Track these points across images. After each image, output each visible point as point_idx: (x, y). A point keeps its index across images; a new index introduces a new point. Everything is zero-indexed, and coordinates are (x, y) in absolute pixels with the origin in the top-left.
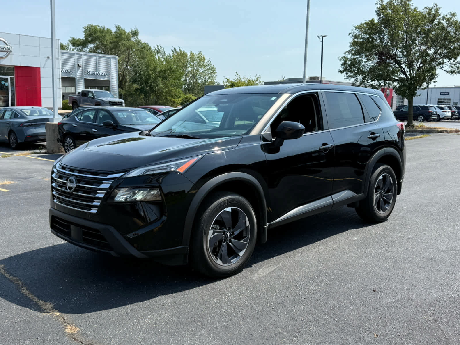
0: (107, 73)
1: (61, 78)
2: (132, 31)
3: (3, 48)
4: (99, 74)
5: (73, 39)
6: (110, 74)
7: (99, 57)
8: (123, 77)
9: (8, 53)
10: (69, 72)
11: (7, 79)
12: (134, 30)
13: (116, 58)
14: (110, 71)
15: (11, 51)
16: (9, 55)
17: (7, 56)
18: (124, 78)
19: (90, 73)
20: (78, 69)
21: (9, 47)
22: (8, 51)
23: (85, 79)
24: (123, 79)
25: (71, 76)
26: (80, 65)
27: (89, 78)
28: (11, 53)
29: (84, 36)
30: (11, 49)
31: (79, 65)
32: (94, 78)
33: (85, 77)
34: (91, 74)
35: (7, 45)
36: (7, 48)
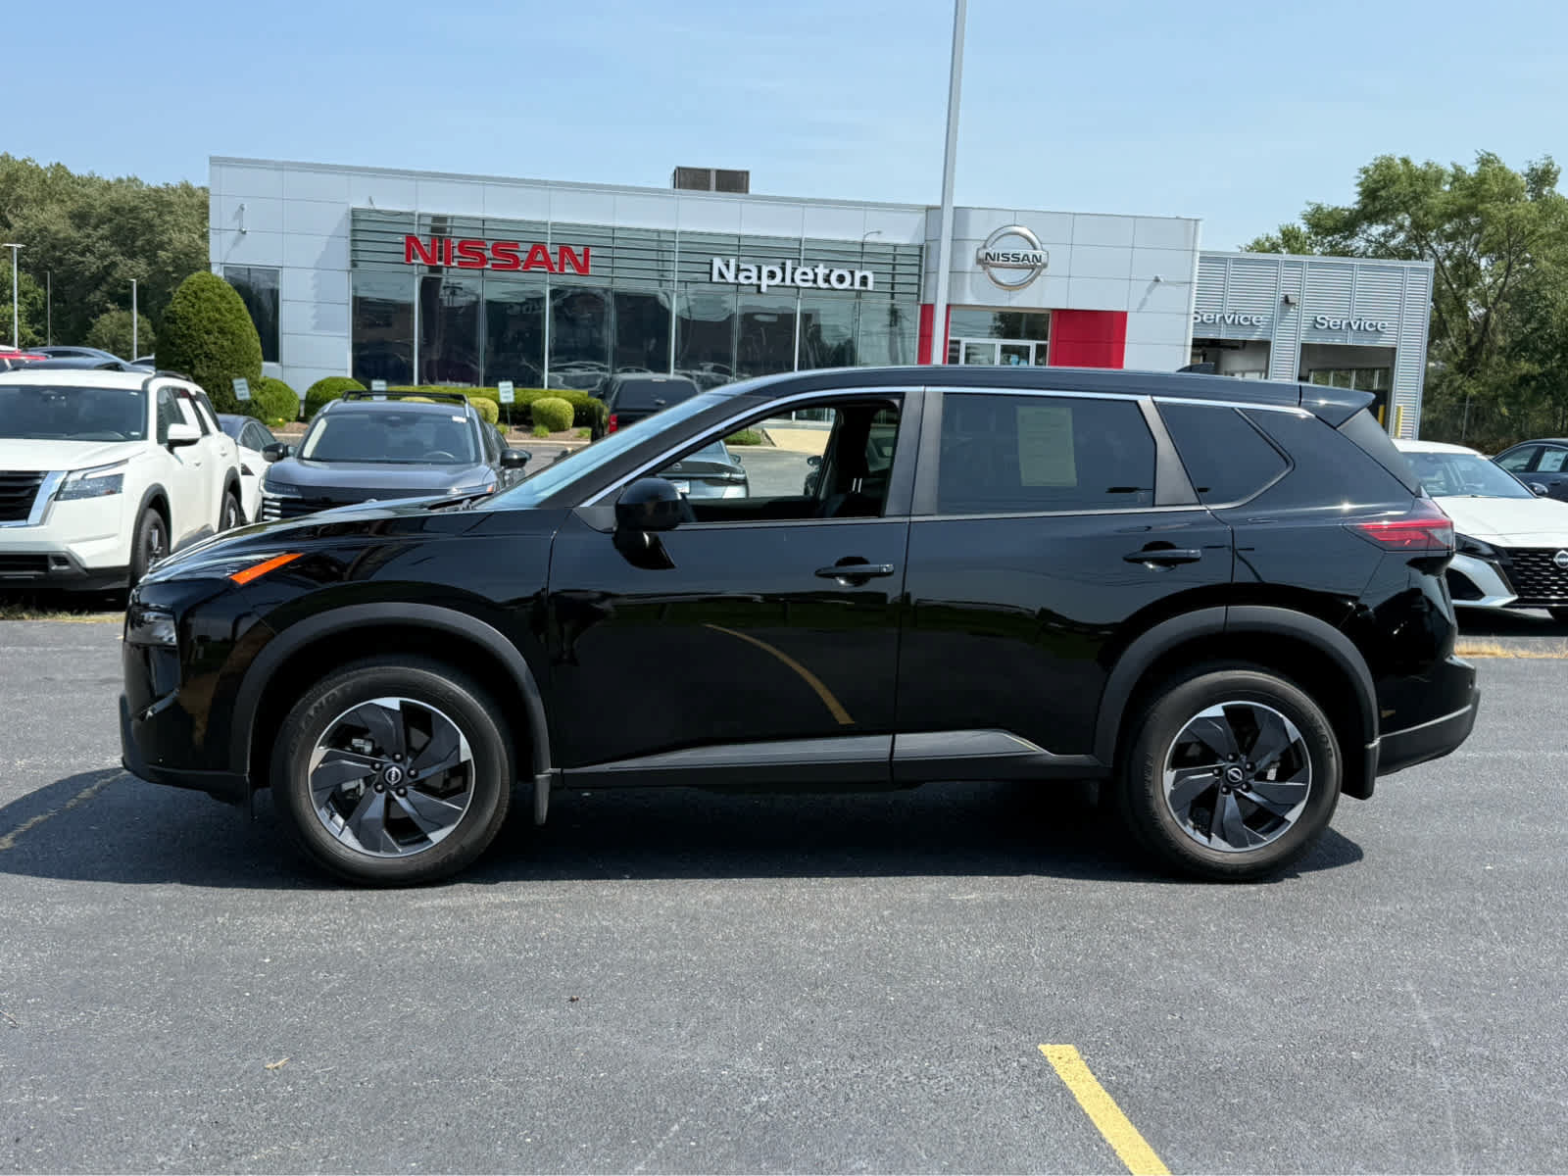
0: (1387, 322)
1: (1190, 342)
2: (1533, 169)
3: (1021, 257)
4: (1355, 328)
5: (1319, 208)
6: (1400, 325)
7: (1363, 267)
8: (1483, 334)
9: (1036, 270)
10: (1252, 324)
11: (1028, 348)
12: (1540, 166)
13: (1427, 270)
14: (1400, 315)
15: (1045, 266)
16: (1039, 278)
17: (1031, 281)
18: (1485, 339)
19: (1323, 324)
20: (1284, 313)
21: (1038, 253)
22: (1035, 266)
23: (1305, 347)
24: (1481, 342)
25: (1254, 338)
26: (1291, 301)
27: (1318, 341)
28: (1044, 272)
29: (1357, 198)
30: (1044, 260)
31: (1286, 300)
32: (1338, 342)
33: (1303, 339)
34: (1329, 327)
35: (1035, 248)
36: (1034, 256)
